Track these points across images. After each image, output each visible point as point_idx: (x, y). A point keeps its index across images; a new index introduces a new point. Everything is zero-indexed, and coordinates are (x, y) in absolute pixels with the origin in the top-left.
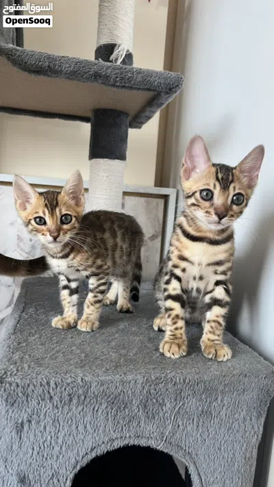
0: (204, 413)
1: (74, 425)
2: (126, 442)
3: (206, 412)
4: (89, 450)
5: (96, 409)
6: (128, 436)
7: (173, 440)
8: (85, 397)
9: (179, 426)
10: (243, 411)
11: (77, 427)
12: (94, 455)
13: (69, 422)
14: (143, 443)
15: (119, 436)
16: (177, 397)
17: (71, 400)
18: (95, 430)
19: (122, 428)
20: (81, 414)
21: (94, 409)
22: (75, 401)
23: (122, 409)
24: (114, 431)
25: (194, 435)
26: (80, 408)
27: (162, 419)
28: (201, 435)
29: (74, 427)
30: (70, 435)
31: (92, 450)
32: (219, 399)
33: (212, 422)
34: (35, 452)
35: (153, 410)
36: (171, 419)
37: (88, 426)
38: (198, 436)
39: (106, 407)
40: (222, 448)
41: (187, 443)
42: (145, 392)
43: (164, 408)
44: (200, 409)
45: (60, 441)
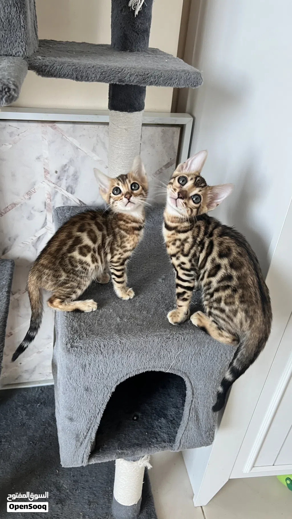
0: (196, 354)
1: (116, 364)
2: (147, 370)
3: (197, 353)
4: (125, 375)
5: (129, 356)
6: (148, 367)
7: (175, 368)
8: (123, 351)
9: (179, 360)
10: (221, 351)
11: (118, 365)
12: (128, 377)
13: (113, 363)
14: (157, 370)
15: (143, 368)
16: (179, 347)
17: (114, 353)
18: (128, 366)
19: (145, 364)
20: (120, 359)
21: (128, 356)
22: (116, 353)
23: (145, 355)
24: (140, 366)
25: (189, 364)
26: (119, 356)
27: (169, 358)
28: (193, 364)
29: (116, 365)
30: (113, 369)
31: (127, 374)
32: (206, 346)
33: (201, 358)
34: (94, 377)
35: (163, 354)
36: (175, 358)
37: (124, 364)
38: (191, 365)
39: (135, 355)
40: (206, 369)
41: (184, 368)
42: (159, 346)
43: (171, 353)
44: (193, 352)
45: (108, 372)
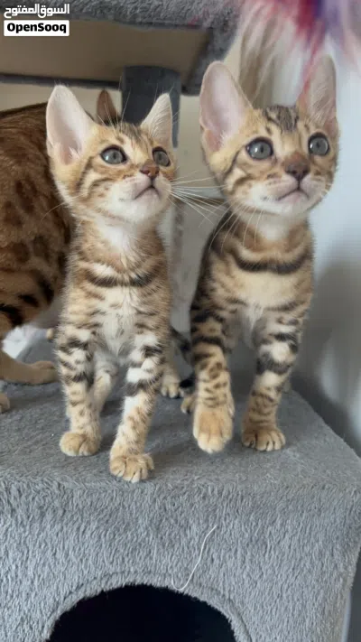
0: (254, 542)
1: (49, 551)
2: (130, 579)
3: (257, 541)
4: (74, 588)
5: (82, 529)
6: (132, 570)
7: (203, 580)
8: (65, 511)
9: (213, 560)
10: (318, 541)
11: (55, 554)
12: (81, 595)
13: (42, 547)
14: (157, 582)
15: (118, 570)
16: (208, 516)
17: (43, 515)
18: (81, 560)
19: (123, 559)
20: (60, 535)
21: (78, 529)
22: (49, 516)
23: (121, 531)
24: (112, 563)
25: (237, 574)
26: (58, 527)
27: (186, 548)
28: (248, 575)
29: (49, 554)
30: (44, 565)
31: (78, 588)
32: (279, 522)
33: (267, 556)
35: (170, 535)
36: (199, 549)
38: (244, 576)
39: (98, 528)
40: (284, 595)
41: (227, 586)
42: (157, 508)
43: (188, 532)
44: (247, 535)
45: (30, 573)
